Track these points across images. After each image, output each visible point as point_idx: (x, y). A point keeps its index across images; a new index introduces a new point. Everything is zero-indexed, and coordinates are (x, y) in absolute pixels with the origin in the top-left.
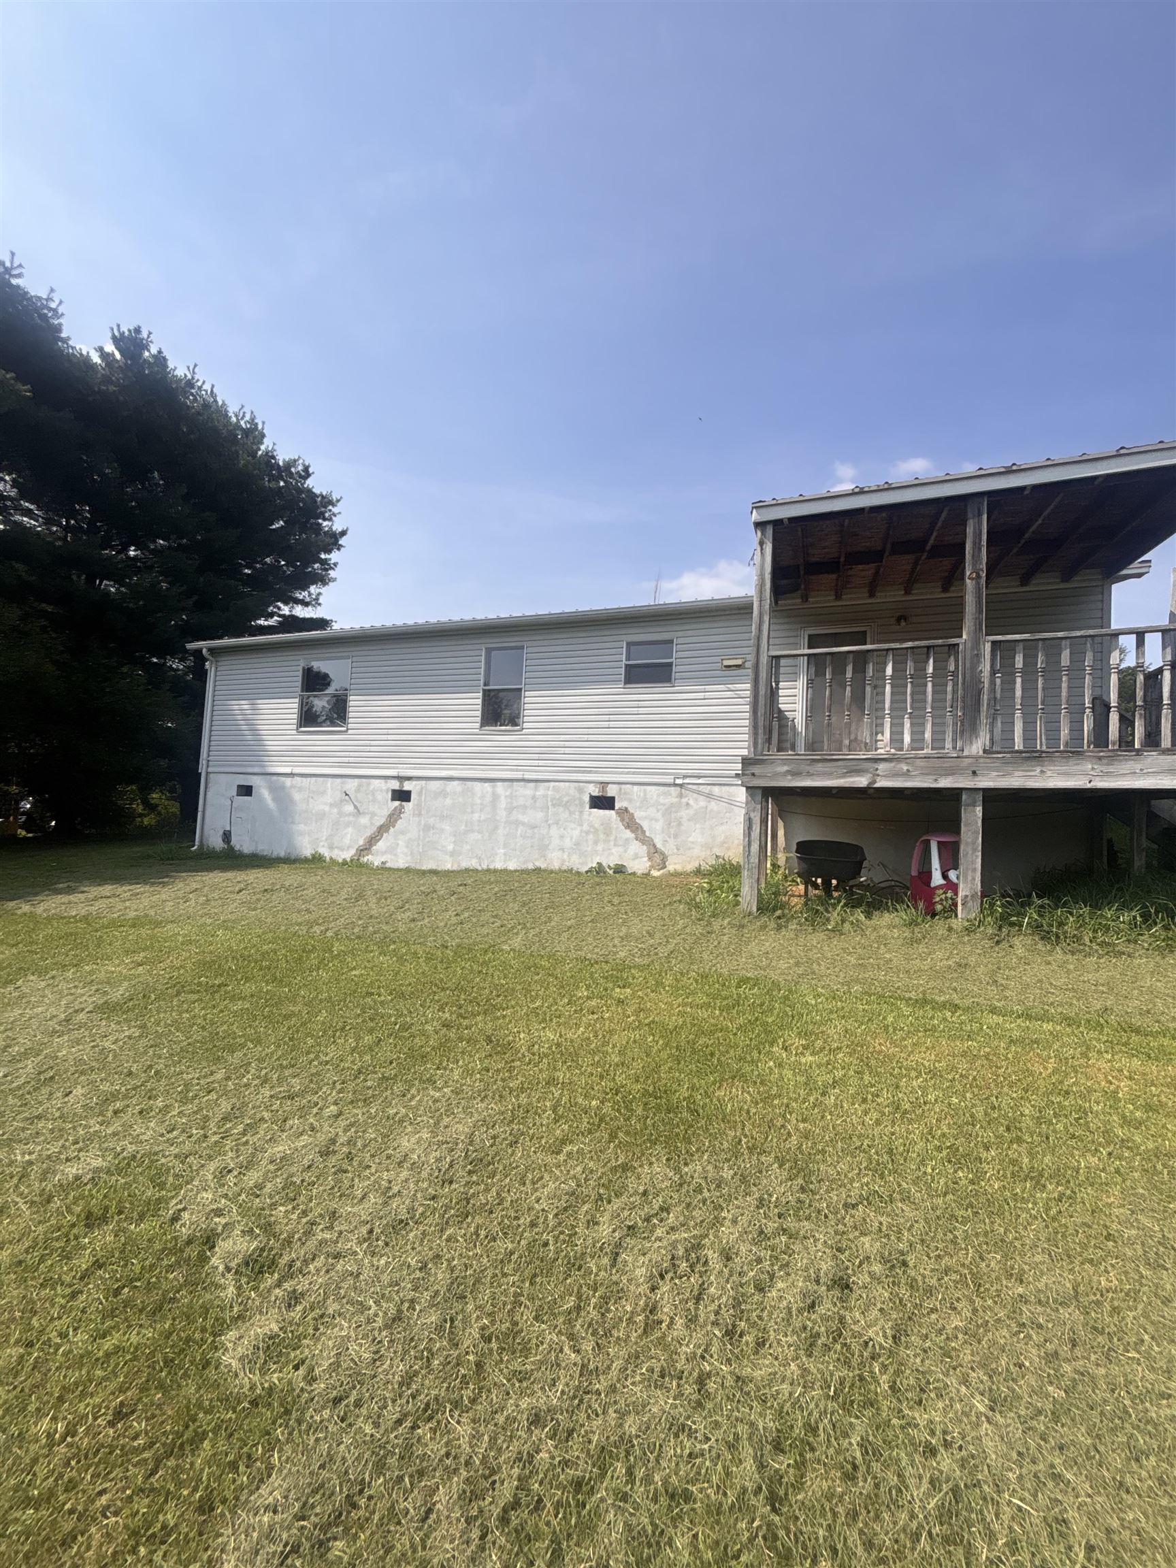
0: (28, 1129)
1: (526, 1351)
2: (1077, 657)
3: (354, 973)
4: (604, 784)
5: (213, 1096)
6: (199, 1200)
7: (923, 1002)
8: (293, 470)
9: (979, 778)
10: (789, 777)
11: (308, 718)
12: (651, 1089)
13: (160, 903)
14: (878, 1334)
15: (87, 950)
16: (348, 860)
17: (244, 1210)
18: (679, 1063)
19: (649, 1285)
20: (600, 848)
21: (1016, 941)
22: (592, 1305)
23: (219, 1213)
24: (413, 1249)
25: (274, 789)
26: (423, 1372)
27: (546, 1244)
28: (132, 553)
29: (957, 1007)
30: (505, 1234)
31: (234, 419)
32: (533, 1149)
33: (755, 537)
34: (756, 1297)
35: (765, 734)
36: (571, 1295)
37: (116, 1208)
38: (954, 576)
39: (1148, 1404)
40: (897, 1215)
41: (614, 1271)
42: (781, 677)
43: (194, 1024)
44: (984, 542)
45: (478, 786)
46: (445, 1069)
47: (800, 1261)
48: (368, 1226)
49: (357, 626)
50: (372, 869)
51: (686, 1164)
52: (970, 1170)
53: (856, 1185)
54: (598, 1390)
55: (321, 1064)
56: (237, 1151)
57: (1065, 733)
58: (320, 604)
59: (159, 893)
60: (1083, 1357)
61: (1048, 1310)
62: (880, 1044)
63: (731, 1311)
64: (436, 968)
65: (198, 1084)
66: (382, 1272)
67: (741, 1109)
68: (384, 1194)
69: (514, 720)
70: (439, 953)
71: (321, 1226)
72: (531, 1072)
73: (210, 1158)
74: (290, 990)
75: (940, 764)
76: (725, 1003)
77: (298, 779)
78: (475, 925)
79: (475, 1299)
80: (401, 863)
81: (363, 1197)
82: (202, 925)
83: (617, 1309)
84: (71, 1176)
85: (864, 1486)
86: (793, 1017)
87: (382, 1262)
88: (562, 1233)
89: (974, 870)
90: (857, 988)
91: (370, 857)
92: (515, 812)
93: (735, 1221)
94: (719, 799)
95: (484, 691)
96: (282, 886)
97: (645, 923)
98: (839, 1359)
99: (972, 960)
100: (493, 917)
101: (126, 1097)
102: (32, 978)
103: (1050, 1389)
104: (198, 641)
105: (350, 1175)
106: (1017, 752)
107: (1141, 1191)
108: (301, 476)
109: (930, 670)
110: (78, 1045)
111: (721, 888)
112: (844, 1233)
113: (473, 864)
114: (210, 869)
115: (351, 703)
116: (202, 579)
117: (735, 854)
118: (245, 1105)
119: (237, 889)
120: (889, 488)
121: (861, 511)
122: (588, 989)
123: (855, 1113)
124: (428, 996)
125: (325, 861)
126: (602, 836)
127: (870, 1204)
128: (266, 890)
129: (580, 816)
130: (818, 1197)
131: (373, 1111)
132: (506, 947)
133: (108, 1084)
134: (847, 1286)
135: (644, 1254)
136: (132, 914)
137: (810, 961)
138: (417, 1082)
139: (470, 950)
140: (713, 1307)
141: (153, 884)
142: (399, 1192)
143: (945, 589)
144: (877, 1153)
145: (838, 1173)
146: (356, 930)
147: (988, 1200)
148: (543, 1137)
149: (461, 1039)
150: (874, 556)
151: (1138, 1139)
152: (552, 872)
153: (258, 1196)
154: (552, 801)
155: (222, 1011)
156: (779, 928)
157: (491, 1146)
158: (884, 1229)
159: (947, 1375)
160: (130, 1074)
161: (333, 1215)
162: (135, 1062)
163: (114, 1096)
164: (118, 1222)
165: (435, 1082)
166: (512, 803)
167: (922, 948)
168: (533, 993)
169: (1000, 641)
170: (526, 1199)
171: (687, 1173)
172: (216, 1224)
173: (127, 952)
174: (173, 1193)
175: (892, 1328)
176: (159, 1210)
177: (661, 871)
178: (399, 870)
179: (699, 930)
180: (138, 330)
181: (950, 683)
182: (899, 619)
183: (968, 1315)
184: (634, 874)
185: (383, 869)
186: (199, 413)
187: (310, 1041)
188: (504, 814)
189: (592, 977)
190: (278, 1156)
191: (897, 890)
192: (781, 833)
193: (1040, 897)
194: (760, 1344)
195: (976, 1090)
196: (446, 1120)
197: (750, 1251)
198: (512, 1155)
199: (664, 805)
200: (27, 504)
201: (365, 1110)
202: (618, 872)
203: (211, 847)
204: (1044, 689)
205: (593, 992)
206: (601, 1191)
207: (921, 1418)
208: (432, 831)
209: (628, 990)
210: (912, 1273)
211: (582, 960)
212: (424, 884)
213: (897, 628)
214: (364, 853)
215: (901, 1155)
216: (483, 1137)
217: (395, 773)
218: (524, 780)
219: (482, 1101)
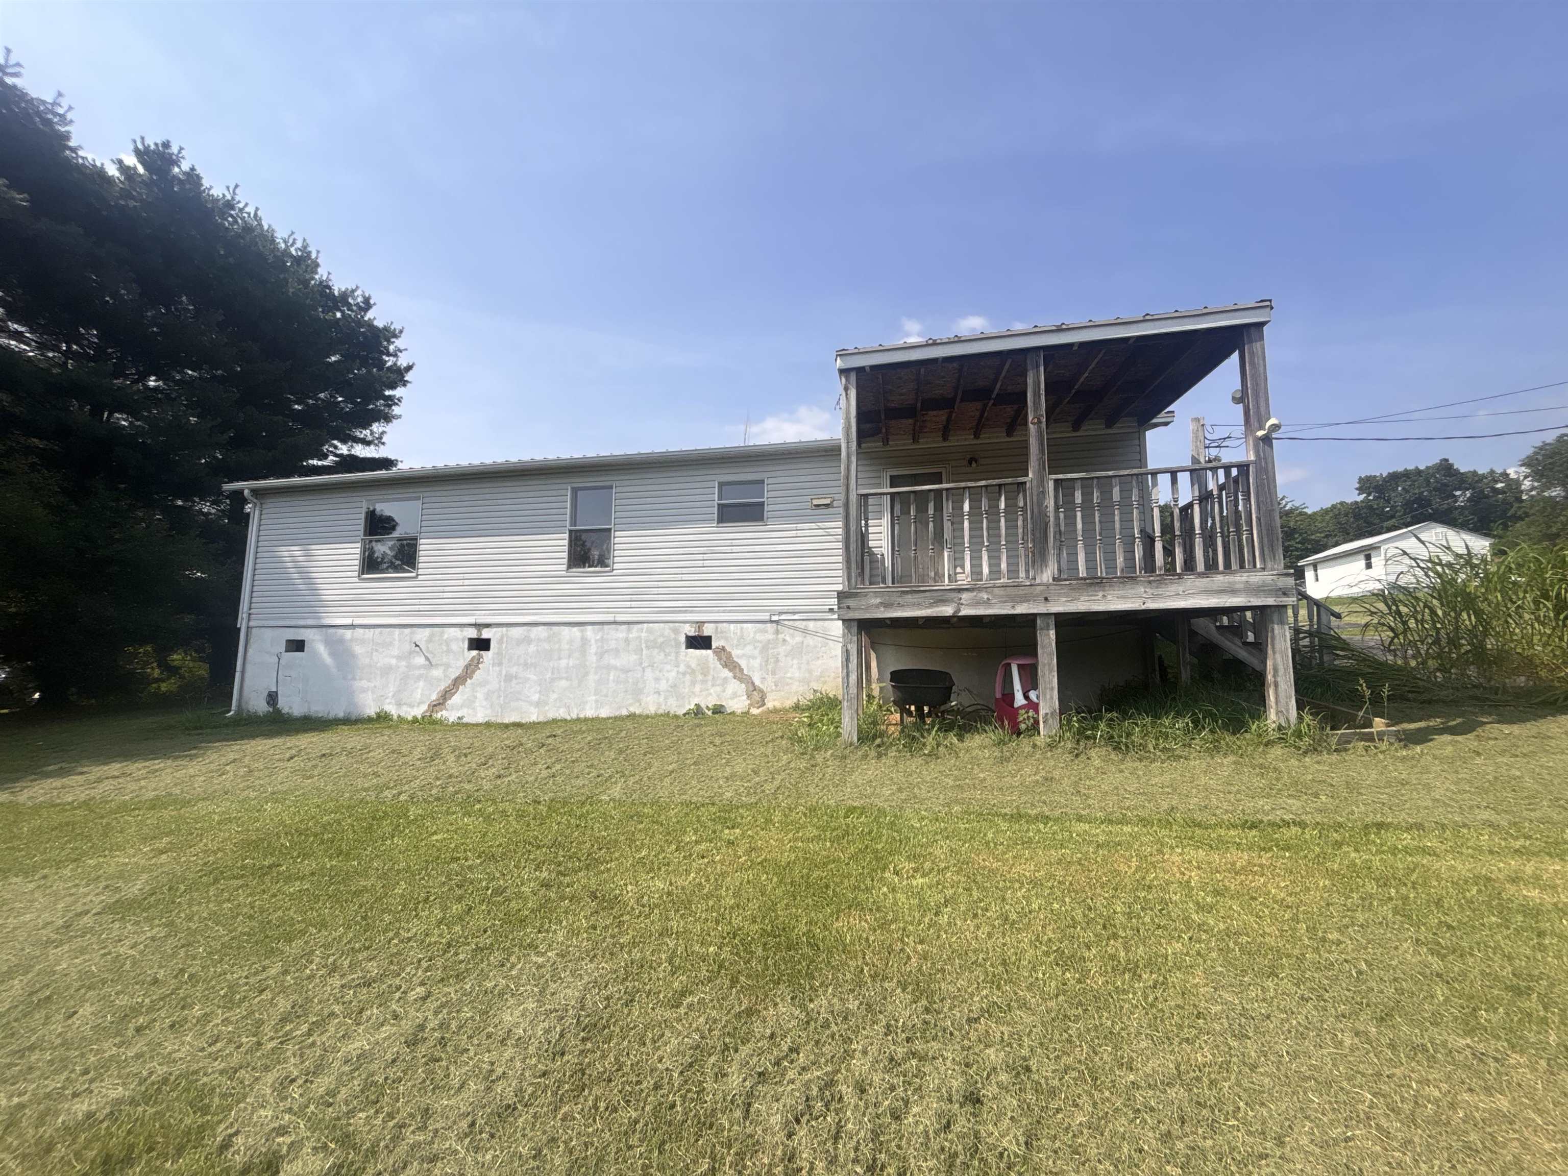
0: (16, 1065)
2: (1126, 493)
3: (435, 837)
4: (700, 624)
5: (267, 995)
6: (255, 1118)
7: (1017, 817)
8: (351, 300)
9: (1048, 604)
10: (882, 609)
11: (370, 564)
12: (769, 928)
13: (187, 780)
14: (1012, 1144)
15: (90, 841)
16: (419, 717)
17: (314, 1125)
18: (795, 899)
19: (786, 1132)
20: (697, 688)
21: (1093, 753)
23: (282, 1131)
24: (524, 1136)
25: (328, 643)
27: (673, 1106)
28: (152, 384)
29: (1048, 818)
30: (628, 1102)
31: (283, 246)
32: (650, 1006)
33: (839, 384)
34: (894, 1126)
35: (857, 569)
36: (704, 1158)
37: (144, 1145)
38: (1017, 422)
39: (1250, 1167)
40: (1016, 1023)
41: (748, 1124)
42: (870, 515)
43: (238, 915)
44: (1043, 392)
45: (566, 630)
46: (547, 931)
47: (932, 1082)
48: (470, 1118)
49: (429, 466)
50: (447, 725)
51: (811, 1001)
52: (1076, 971)
53: (976, 999)
55: (402, 941)
56: (301, 1056)
57: (1120, 560)
58: (383, 444)
59: (185, 767)
60: (1192, 1133)
61: (1158, 1093)
62: (984, 860)
63: (871, 1145)
64: (528, 825)
65: (247, 984)
66: (489, 1169)
67: (860, 938)
68: (486, 1078)
69: (603, 562)
70: (531, 809)
71: (412, 1128)
72: (642, 925)
73: (267, 1069)
74: (359, 864)
75: (1016, 591)
76: (834, 834)
77: (361, 631)
78: (569, 777)
80: (480, 716)
81: (462, 1087)
82: (244, 800)
83: (754, 1164)
84: (80, 1114)
86: (901, 841)
87: (488, 1157)
88: (689, 1091)
89: (1052, 689)
90: (957, 808)
91: (444, 713)
92: (606, 656)
93: (865, 1052)
94: (815, 633)
95: (571, 531)
96: (343, 749)
97: (749, 762)
99: (1056, 774)
100: (588, 767)
101: (151, 1009)
102: (15, 880)
103: (1168, 1168)
104: (238, 481)
105: (444, 1063)
106: (1082, 579)
107: (1220, 969)
108: (360, 308)
109: (1002, 506)
110: (82, 954)
111: (821, 721)
112: (970, 1048)
113: (561, 713)
114: (253, 736)
115: (422, 547)
116: (241, 415)
117: (833, 686)
118: (309, 1000)
119: (288, 755)
120: (958, 341)
121: (934, 361)
122: (696, 831)
123: (968, 929)
124: (522, 856)
125: (391, 720)
126: (700, 677)
127: (990, 1016)
128: (324, 755)
129: (677, 657)
130: (942, 1016)
131: (468, 987)
132: (605, 797)
133: (126, 997)
134: (978, 1101)
135: (777, 1100)
136: (151, 795)
137: (911, 786)
138: (516, 949)
139: (565, 804)
140: (853, 1143)
141: (176, 758)
142: (504, 1073)
143: (1009, 434)
144: (992, 965)
145: (959, 990)
146: (434, 792)
147: (1095, 996)
148: (660, 992)
149: (562, 898)
150: (946, 403)
151: (1211, 922)
152: (647, 717)
153: (330, 1105)
154: (646, 643)
155: (274, 896)
156: (879, 756)
157: (605, 1008)
158: (1006, 1037)
159: (1077, 1172)
160: (155, 981)
161: (426, 1113)
162: (160, 967)
163: (136, 1010)
164: (148, 1162)
165: (537, 947)
166: (602, 647)
167: (1011, 766)
168: (638, 843)
169: (1062, 480)
170: (647, 1060)
171: (813, 1010)
172: (279, 1144)
173: (144, 840)
174: (221, 1117)
175: (1024, 1134)
176: (203, 1138)
177: (761, 709)
178: (477, 725)
179: (803, 765)
180: (166, 145)
181: (1021, 518)
182: (970, 463)
183: (1090, 1109)
184: (733, 713)
185: (460, 725)
186: (238, 236)
187: (387, 918)
188: (594, 658)
189: (698, 821)
190: (354, 1053)
191: (983, 713)
192: (874, 664)
193: (1108, 710)
195: (1073, 894)
196: (553, 986)
197: (884, 1080)
198: (628, 1015)
199: (761, 642)
200: (16, 326)
201: (458, 987)
202: (717, 713)
203: (252, 710)
204: (1100, 522)
205: (701, 836)
206: (727, 1040)
208: (514, 681)
209: (738, 831)
210: (1035, 1077)
211: (688, 804)
212: (510, 738)
213: (968, 469)
214: (437, 708)
215: (1014, 964)
216: (595, 1000)
217: (471, 620)
218: (615, 623)
219: (591, 961)
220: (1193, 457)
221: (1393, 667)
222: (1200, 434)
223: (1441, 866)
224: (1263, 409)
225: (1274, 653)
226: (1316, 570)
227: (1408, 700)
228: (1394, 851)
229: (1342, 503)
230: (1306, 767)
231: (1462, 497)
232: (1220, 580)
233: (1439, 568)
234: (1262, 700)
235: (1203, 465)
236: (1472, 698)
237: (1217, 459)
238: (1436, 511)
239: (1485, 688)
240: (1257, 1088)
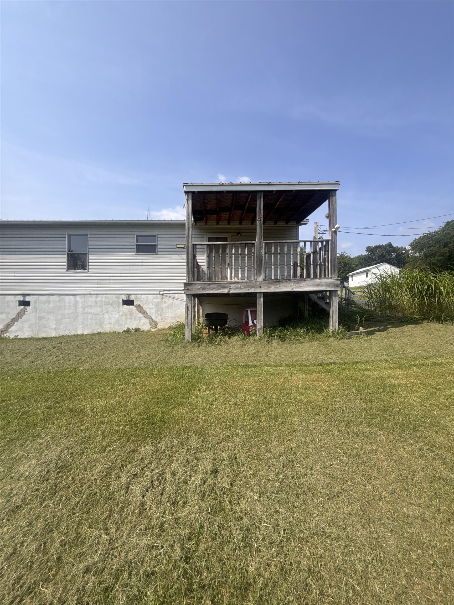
1: (83, 542)
2: (289, 249)
4: (129, 295)
7: (246, 366)
9: (261, 289)
10: (201, 290)
12: (146, 417)
14: (226, 485)
18: (158, 404)
19: (142, 496)
20: (128, 321)
21: (274, 342)
22: (116, 513)
24: (24, 517)
26: (27, 573)
27: (96, 493)
29: (256, 366)
30: (76, 495)
32: (91, 454)
33: (185, 197)
34: (184, 486)
35: (192, 273)
38: (253, 221)
40: (234, 442)
41: (127, 495)
42: (197, 253)
44: (262, 208)
45: (67, 298)
46: (47, 428)
47: (201, 468)
50: (9, 340)
51: (159, 443)
52: (257, 420)
53: (221, 435)
54: (117, 547)
57: (286, 274)
60: (286, 471)
61: (277, 459)
62: (231, 383)
63: (175, 495)
64: (44, 383)
67: (182, 416)
69: (84, 267)
70: (46, 375)
72: (92, 421)
75: (250, 284)
76: (177, 377)
78: (66, 361)
79: (57, 530)
80: (26, 335)
83: (127, 510)
85: (219, 540)
86: (202, 378)
88: (104, 486)
89: (261, 319)
90: (225, 364)
91: (8, 334)
92: (86, 308)
93: (177, 460)
94: (178, 299)
95: (68, 254)
97: (147, 351)
98: (213, 498)
99: (261, 350)
100: (75, 356)
103: (276, 484)
106: (273, 280)
107: (303, 415)
109: (246, 252)
111: (178, 333)
112: (216, 453)
113: (67, 333)
117: (183, 320)
120: (232, 185)
121: (222, 192)
122: (120, 380)
123: (222, 409)
124: (39, 396)
126: (129, 317)
127: (226, 440)
129: (118, 309)
130: (208, 443)
132: (81, 369)
134: (217, 472)
135: (140, 484)
137: (209, 357)
138: (30, 438)
139: (63, 372)
140: (168, 495)
142: (17, 493)
143: (251, 224)
144: (229, 422)
145: (216, 432)
147: (262, 429)
148: (96, 447)
149: (56, 413)
150: (229, 210)
151: (303, 399)
152: (106, 333)
154: (105, 303)
156: (199, 346)
157: (70, 458)
158: (230, 448)
159: (246, 491)
165: (41, 436)
166: (85, 304)
167: (246, 348)
168: (94, 387)
169: (267, 243)
170: (87, 477)
171: (159, 447)
175: (231, 481)
177: (155, 329)
178: (25, 339)
179: (169, 351)
181: (253, 256)
182: (238, 233)
183: (254, 468)
184: (144, 331)
185: (16, 339)
188: (81, 309)
189: (122, 376)
191: (239, 328)
192: (201, 311)
193: (279, 326)
194: (185, 503)
195: (260, 393)
196: (46, 452)
197: (183, 470)
198: (81, 459)
199: (155, 302)
202: (137, 331)
204: (280, 259)
205: (122, 382)
206: (123, 463)
207: (238, 508)
208: (43, 320)
209: (138, 379)
210: (238, 460)
211: (118, 369)
212: (39, 345)
213: (237, 237)
214: (4, 332)
215: (237, 420)
216: (66, 455)
217: (20, 292)
218: (90, 294)
219: (66, 439)
220: (314, 237)
221: (368, 311)
222: (317, 228)
223: (371, 374)
224: (335, 221)
225: (333, 306)
226: (352, 277)
227: (370, 321)
228: (359, 370)
229: (361, 255)
230: (339, 344)
231: (394, 254)
232: (317, 281)
233: (382, 278)
234: (328, 323)
235: (317, 240)
236: (387, 320)
237: (322, 238)
238: (387, 259)
239: (391, 317)
240: (308, 453)
